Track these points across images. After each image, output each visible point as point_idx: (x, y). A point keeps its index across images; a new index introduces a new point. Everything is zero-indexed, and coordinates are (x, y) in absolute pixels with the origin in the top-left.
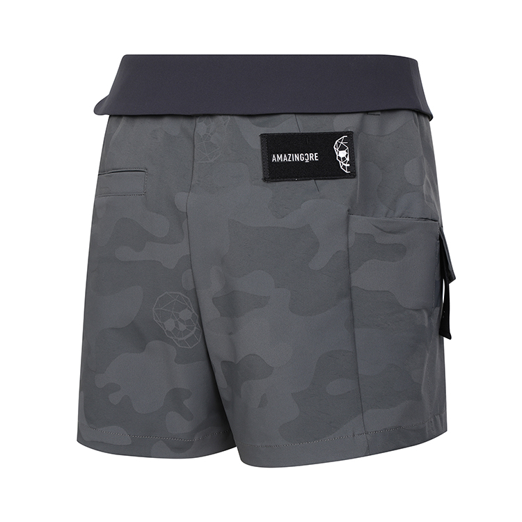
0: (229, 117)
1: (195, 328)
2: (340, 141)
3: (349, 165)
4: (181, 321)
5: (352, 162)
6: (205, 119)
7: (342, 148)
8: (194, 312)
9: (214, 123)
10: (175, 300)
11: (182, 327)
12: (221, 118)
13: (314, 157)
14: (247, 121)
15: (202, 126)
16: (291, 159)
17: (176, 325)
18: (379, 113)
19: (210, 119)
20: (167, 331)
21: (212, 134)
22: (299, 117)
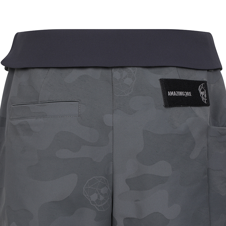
0: (136, 68)
1: (109, 198)
2: (201, 86)
3: (206, 99)
4: (101, 194)
5: (207, 97)
6: (118, 70)
7: (202, 90)
8: (109, 188)
9: (125, 72)
10: (99, 181)
11: (102, 198)
12: (130, 69)
13: (189, 94)
14: (147, 71)
15: (117, 73)
16: (178, 94)
17: (98, 198)
18: (213, 71)
19: (121, 70)
20: (92, 201)
21: (124, 78)
22: (179, 69)
